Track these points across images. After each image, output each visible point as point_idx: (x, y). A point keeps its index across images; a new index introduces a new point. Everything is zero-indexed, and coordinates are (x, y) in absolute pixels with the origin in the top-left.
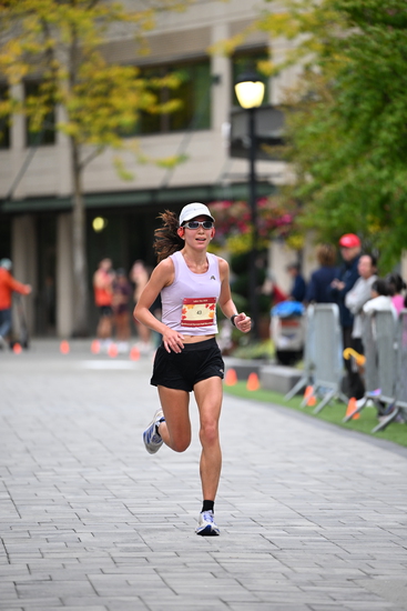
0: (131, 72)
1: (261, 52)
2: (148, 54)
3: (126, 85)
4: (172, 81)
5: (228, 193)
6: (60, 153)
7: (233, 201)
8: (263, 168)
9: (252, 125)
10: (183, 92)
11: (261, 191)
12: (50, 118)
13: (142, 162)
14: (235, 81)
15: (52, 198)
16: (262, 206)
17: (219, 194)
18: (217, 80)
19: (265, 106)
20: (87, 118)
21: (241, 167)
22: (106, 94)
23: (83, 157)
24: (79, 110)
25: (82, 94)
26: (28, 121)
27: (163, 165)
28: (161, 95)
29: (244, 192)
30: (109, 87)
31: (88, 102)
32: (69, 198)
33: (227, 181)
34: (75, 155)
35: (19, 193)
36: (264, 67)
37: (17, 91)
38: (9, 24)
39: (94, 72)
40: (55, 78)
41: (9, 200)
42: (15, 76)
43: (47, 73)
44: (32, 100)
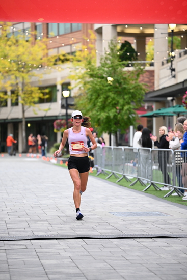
0: (37, 88)
1: (69, 84)
2: (41, 84)
3: (35, 91)
4: (47, 91)
5: (61, 118)
6: (20, 107)
7: (62, 119)
8: (69, 111)
9: (67, 101)
10: (50, 93)
11: (69, 117)
12: (17, 99)
13: (40, 110)
14: (62, 90)
15: (18, 119)
16: (69, 121)
17: (58, 118)
18: (58, 90)
19: (70, 97)
20: (26, 99)
21: (64, 111)
22: (31, 93)
23: (25, 109)
24: (24, 97)
25: (25, 94)
26: (12, 100)
27: (45, 111)
28: (44, 94)
29: (65, 117)
30: (32, 92)
31: (27, 95)
32: (22, 119)
33: (60, 115)
34: (23, 108)
35: (9, 117)
36: (70, 87)
37: (9, 93)
38: (7, 77)
39: (28, 88)
40: (18, 90)
41: (7, 119)
42: (9, 89)
43: (17, 89)
44: (13, 95)
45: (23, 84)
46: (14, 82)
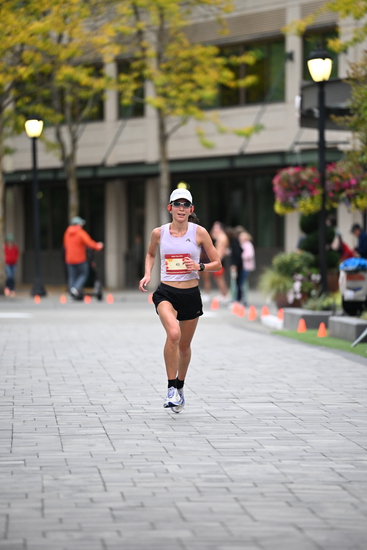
0: (213, 50)
1: (332, 31)
2: (227, 35)
3: (207, 62)
4: (249, 58)
5: (299, 159)
6: (148, 125)
7: (304, 166)
8: (331, 136)
9: (322, 97)
10: (259, 68)
11: (329, 157)
12: (140, 93)
13: (222, 132)
14: (306, 59)
15: (141, 164)
16: (329, 170)
17: (289, 160)
18: (290, 57)
19: (334, 79)
20: (173, 93)
21: (312, 135)
22: (190, 71)
23: (169, 128)
24: (164, 86)
25: (168, 71)
26: (120, 96)
27: (240, 134)
28: (238, 71)
29: (315, 158)
30: (193, 63)
31: (174, 78)
32: (156, 164)
33: (297, 149)
34: (162, 126)
35: (112, 161)
36: (333, 44)
37: (110, 69)
38: (104, 9)
39: (178, 51)
40: (144, 57)
41: (103, 166)
42: (109, 55)
43: (138, 54)
44: (123, 77)
45: (162, 35)
46: (126, 27)
